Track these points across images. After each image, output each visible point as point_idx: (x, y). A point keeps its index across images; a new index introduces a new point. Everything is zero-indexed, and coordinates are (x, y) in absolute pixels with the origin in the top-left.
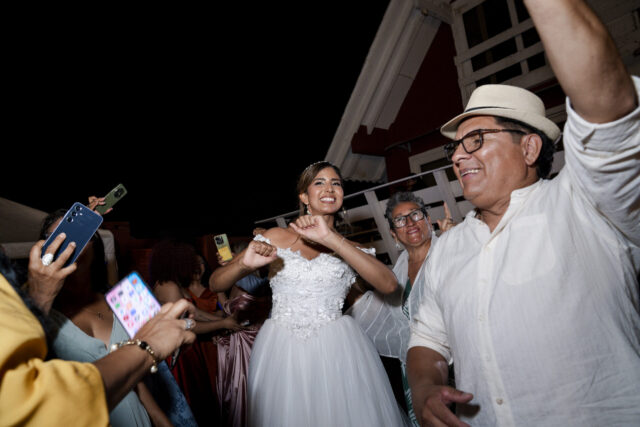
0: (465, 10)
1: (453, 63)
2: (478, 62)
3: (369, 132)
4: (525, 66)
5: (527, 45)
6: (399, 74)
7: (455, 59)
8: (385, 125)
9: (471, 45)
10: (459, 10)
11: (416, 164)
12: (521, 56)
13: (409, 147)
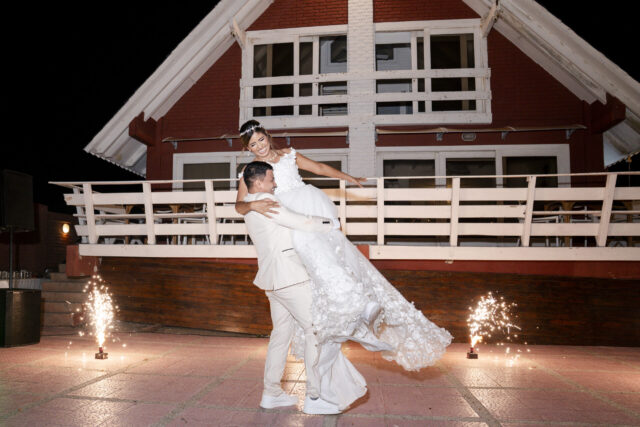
0: (257, 43)
1: (238, 84)
2: (259, 92)
3: (146, 118)
4: (296, 110)
5: (301, 94)
6: (188, 77)
7: (241, 81)
8: (156, 118)
9: (255, 76)
10: (252, 40)
11: (180, 160)
12: (296, 101)
13: (176, 144)
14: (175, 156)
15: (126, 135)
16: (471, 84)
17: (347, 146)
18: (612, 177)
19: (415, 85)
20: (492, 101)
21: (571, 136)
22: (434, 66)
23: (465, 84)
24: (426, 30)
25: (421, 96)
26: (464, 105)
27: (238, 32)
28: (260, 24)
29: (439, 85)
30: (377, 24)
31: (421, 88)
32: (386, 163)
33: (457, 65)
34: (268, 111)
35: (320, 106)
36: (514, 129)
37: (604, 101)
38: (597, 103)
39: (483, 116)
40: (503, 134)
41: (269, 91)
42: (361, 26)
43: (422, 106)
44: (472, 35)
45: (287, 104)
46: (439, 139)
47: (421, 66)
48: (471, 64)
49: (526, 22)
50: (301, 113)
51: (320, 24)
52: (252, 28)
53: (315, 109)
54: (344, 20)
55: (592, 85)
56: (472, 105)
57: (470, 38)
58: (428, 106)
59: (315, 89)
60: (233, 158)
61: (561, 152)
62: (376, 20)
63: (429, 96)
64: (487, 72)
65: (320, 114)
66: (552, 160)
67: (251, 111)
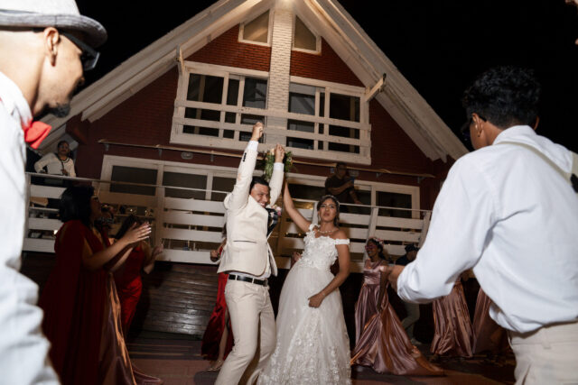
0: (193, 72)
1: (173, 103)
2: (190, 113)
3: (83, 118)
4: (221, 133)
5: (226, 121)
6: (129, 90)
7: (176, 100)
8: (92, 120)
9: (188, 99)
10: (189, 69)
11: (109, 162)
12: (222, 125)
13: (108, 146)
14: (106, 157)
15: (63, 130)
16: (356, 134)
19: (317, 128)
20: (372, 149)
21: (421, 182)
22: (332, 116)
23: (352, 133)
24: (328, 89)
25: (321, 137)
26: (352, 149)
27: (181, 59)
28: (197, 57)
29: (334, 130)
30: (292, 77)
31: (321, 131)
33: (348, 118)
34: (197, 130)
35: (241, 133)
36: (389, 172)
39: (364, 159)
40: (377, 175)
41: (199, 114)
42: (279, 76)
43: (321, 145)
44: (359, 98)
45: (215, 127)
47: (322, 114)
48: (357, 120)
49: (401, 95)
50: (225, 136)
51: (247, 67)
52: (189, 59)
53: (237, 135)
54: (268, 69)
55: (438, 148)
56: (356, 150)
57: (357, 100)
58: (326, 146)
59: (238, 118)
60: (163, 166)
62: (292, 73)
63: (327, 138)
64: (369, 127)
65: (240, 140)
66: (408, 197)
67: (181, 128)
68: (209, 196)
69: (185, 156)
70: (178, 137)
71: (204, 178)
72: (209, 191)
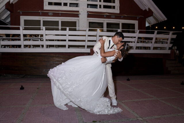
4: (62, 4)
11: (23, 18)
12: (62, 1)
13: (21, 13)
14: (21, 17)
16: (114, 1)
17: (79, 17)
18: (156, 32)
21: (139, 19)
23: (112, 1)
25: (100, 3)
26: (112, 7)
31: (100, 1)
32: (90, 23)
34: (53, 4)
35: (70, 4)
36: (126, 16)
37: (148, 10)
38: (146, 10)
39: (117, 11)
40: (122, 17)
43: (100, 6)
45: (60, 2)
46: (105, 17)
50: (64, 5)
53: (68, 4)
56: (114, 7)
58: (102, 6)
60: (42, 19)
61: (136, 23)
63: (103, 3)
65: (70, 6)
66: (134, 25)
67: (47, 3)
68: (60, 29)
69: (50, 14)
70: (46, 7)
71: (58, 22)
72: (60, 27)
